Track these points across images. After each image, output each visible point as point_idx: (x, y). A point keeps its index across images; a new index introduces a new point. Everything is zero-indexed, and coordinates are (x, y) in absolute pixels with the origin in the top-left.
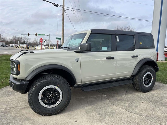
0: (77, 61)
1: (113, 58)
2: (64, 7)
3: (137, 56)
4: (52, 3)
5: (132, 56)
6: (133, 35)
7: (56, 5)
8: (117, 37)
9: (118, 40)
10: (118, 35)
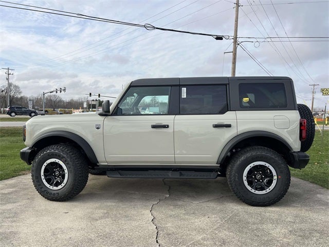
0: (98, 128)
1: (166, 127)
2: (235, 38)
3: (229, 126)
4: (210, 35)
5: (213, 125)
6: (226, 85)
7: (219, 38)
8: (184, 90)
9: (184, 95)
10: (184, 86)
